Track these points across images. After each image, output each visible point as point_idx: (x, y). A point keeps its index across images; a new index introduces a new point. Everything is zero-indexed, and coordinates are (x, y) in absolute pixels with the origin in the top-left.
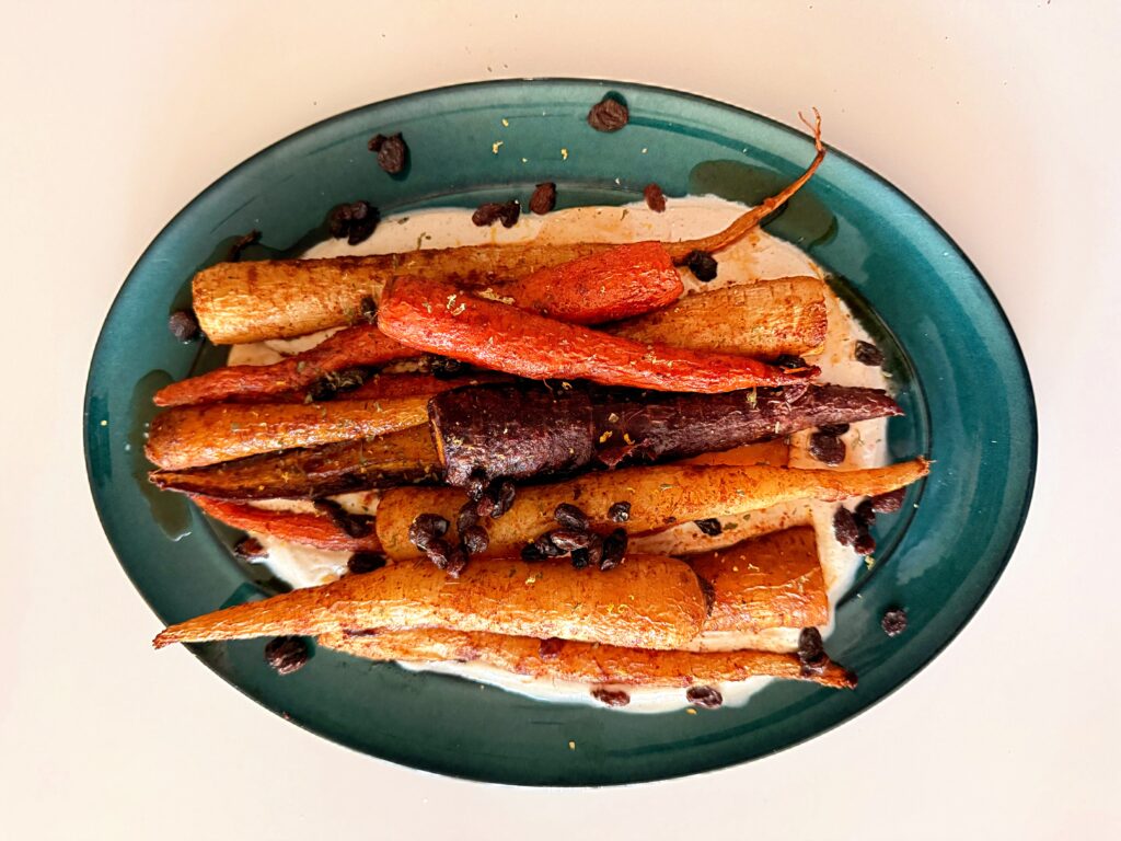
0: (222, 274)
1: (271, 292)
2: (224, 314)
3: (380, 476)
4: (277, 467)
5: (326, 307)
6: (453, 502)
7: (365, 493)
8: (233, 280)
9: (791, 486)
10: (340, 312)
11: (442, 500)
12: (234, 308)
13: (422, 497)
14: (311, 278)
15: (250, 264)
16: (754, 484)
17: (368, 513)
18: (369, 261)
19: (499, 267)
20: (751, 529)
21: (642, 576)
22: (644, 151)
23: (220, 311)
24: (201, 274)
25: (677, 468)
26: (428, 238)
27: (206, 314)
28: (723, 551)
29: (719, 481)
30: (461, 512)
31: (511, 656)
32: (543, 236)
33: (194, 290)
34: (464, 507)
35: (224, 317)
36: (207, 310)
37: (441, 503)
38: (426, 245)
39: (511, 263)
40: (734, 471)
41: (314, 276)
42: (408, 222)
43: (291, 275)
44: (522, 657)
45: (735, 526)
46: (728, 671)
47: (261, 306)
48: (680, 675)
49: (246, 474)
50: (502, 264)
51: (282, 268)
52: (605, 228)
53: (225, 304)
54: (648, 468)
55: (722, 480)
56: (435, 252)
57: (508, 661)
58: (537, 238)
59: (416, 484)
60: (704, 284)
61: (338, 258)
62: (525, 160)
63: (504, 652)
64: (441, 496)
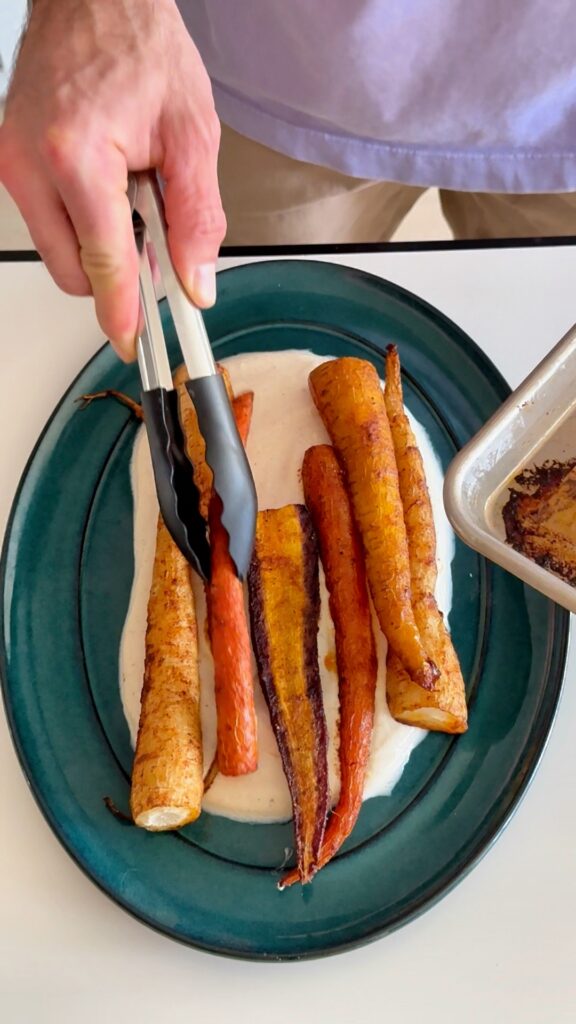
1: (160, 741)
2: (171, 780)
12: (167, 771)
23: (168, 784)
27: (169, 796)
31: (421, 570)
35: (174, 781)
36: (166, 793)
44: (420, 561)
46: (399, 426)
47: (169, 749)
48: (406, 454)
49: (304, 784)
53: (163, 778)
57: (426, 572)
63: (419, 575)
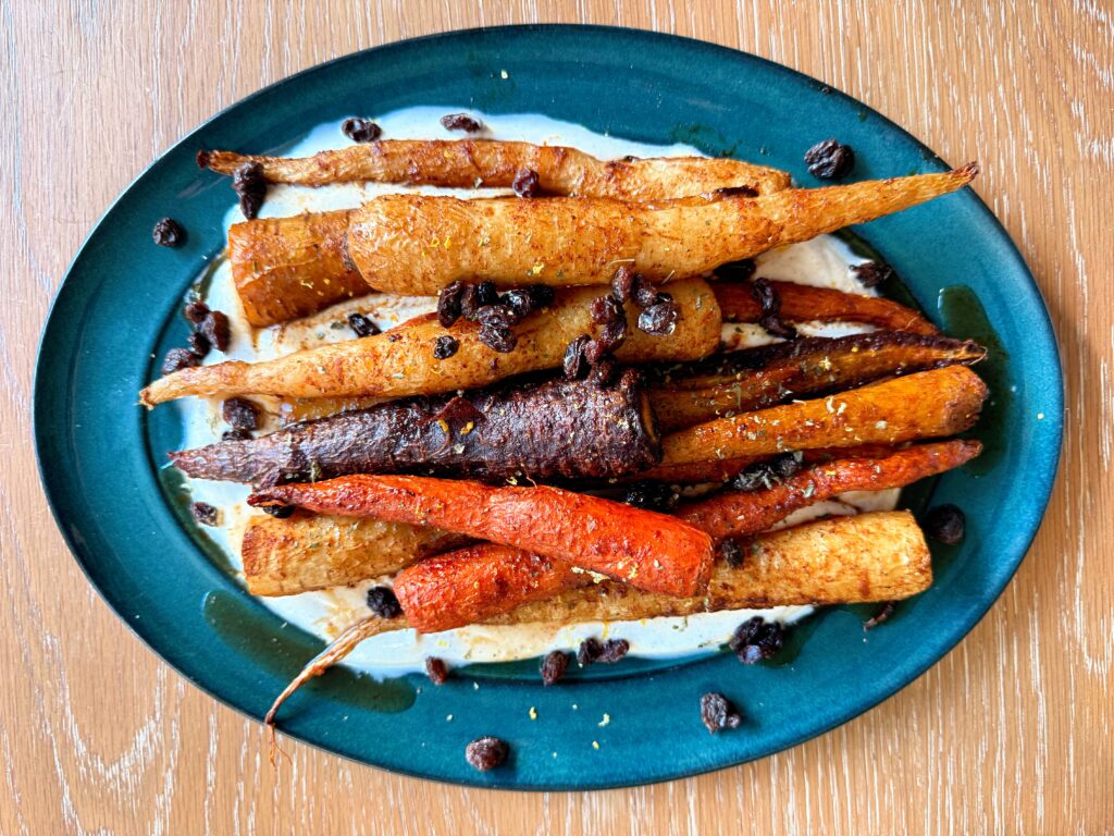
0: (900, 590)
1: (842, 572)
3: (720, 370)
4: (838, 373)
5: (784, 556)
6: (634, 349)
7: (739, 348)
8: (886, 584)
9: (271, 378)
10: (767, 550)
11: (647, 350)
13: (670, 352)
14: (799, 587)
15: (868, 600)
16: (309, 379)
17: (735, 326)
18: (737, 605)
19: (595, 601)
20: (315, 324)
21: (419, 277)
22: (450, 717)
24: (923, 589)
25: (390, 394)
26: (676, 627)
28: (344, 298)
29: (345, 382)
30: (622, 340)
32: (552, 631)
33: (929, 575)
34: (621, 345)
37: (647, 346)
38: (678, 621)
39: (584, 605)
40: (333, 393)
41: (796, 590)
42: (699, 643)
43: (821, 590)
45: (334, 326)
47: (855, 556)
50: (593, 604)
51: (833, 597)
52: (487, 641)
54: (422, 393)
55: (342, 383)
56: (666, 615)
58: (558, 629)
59: (679, 363)
60: (379, 585)
61: (772, 608)
62: (575, 707)
64: (649, 354)
